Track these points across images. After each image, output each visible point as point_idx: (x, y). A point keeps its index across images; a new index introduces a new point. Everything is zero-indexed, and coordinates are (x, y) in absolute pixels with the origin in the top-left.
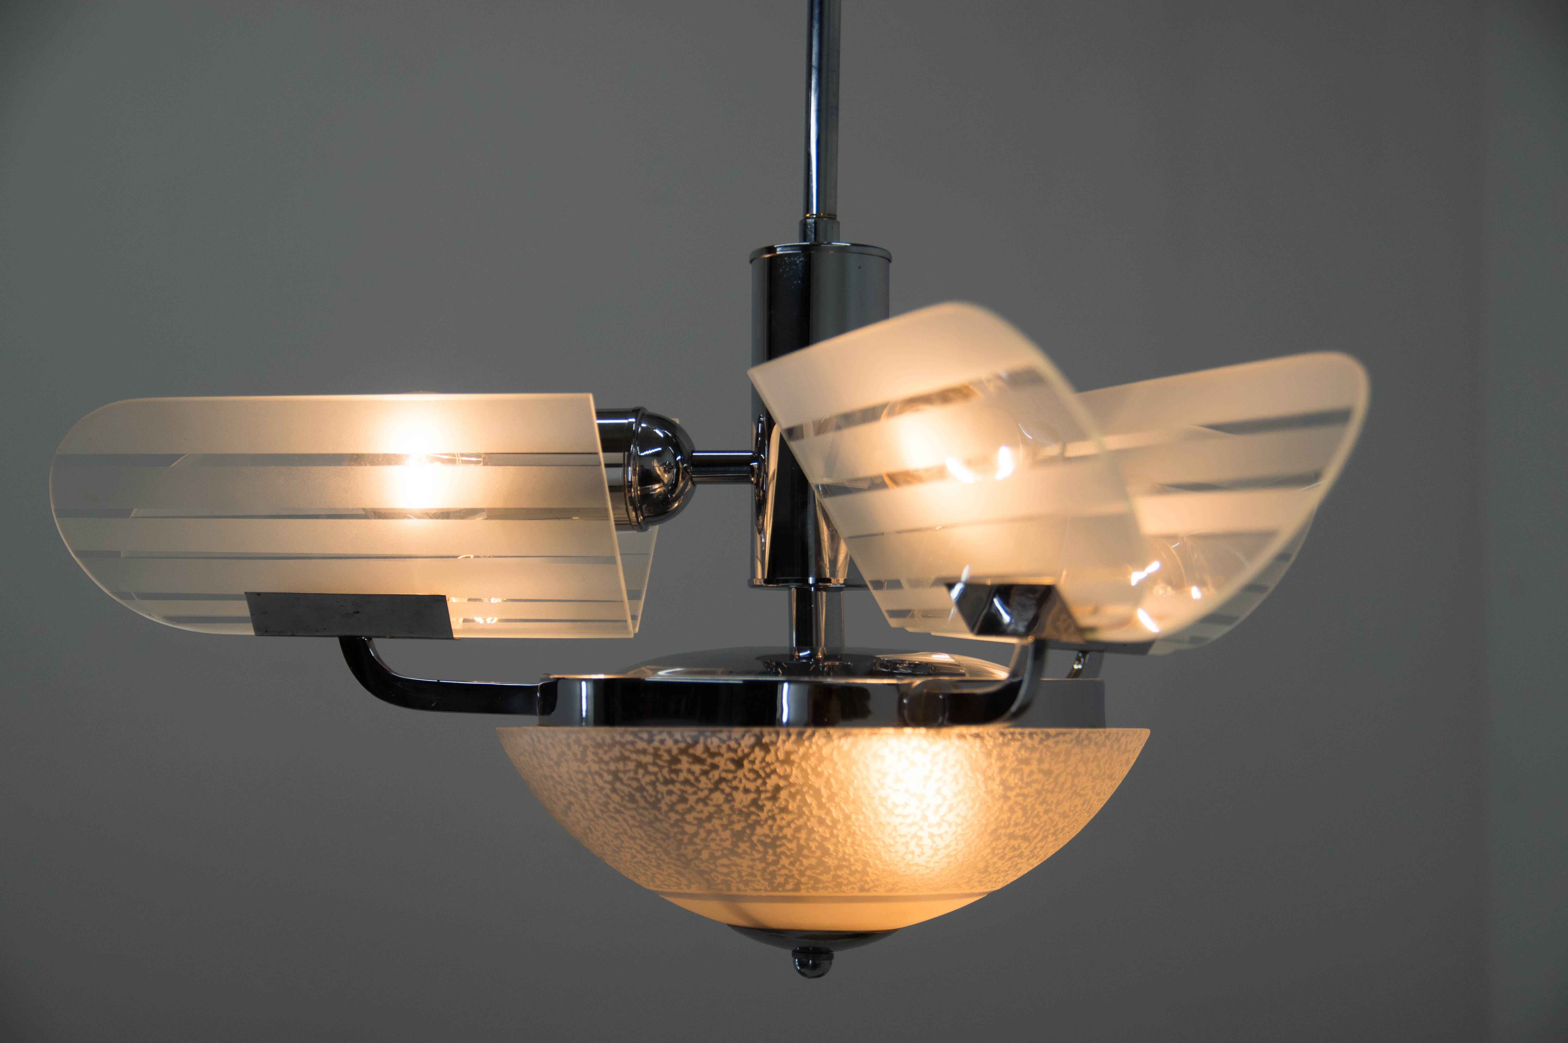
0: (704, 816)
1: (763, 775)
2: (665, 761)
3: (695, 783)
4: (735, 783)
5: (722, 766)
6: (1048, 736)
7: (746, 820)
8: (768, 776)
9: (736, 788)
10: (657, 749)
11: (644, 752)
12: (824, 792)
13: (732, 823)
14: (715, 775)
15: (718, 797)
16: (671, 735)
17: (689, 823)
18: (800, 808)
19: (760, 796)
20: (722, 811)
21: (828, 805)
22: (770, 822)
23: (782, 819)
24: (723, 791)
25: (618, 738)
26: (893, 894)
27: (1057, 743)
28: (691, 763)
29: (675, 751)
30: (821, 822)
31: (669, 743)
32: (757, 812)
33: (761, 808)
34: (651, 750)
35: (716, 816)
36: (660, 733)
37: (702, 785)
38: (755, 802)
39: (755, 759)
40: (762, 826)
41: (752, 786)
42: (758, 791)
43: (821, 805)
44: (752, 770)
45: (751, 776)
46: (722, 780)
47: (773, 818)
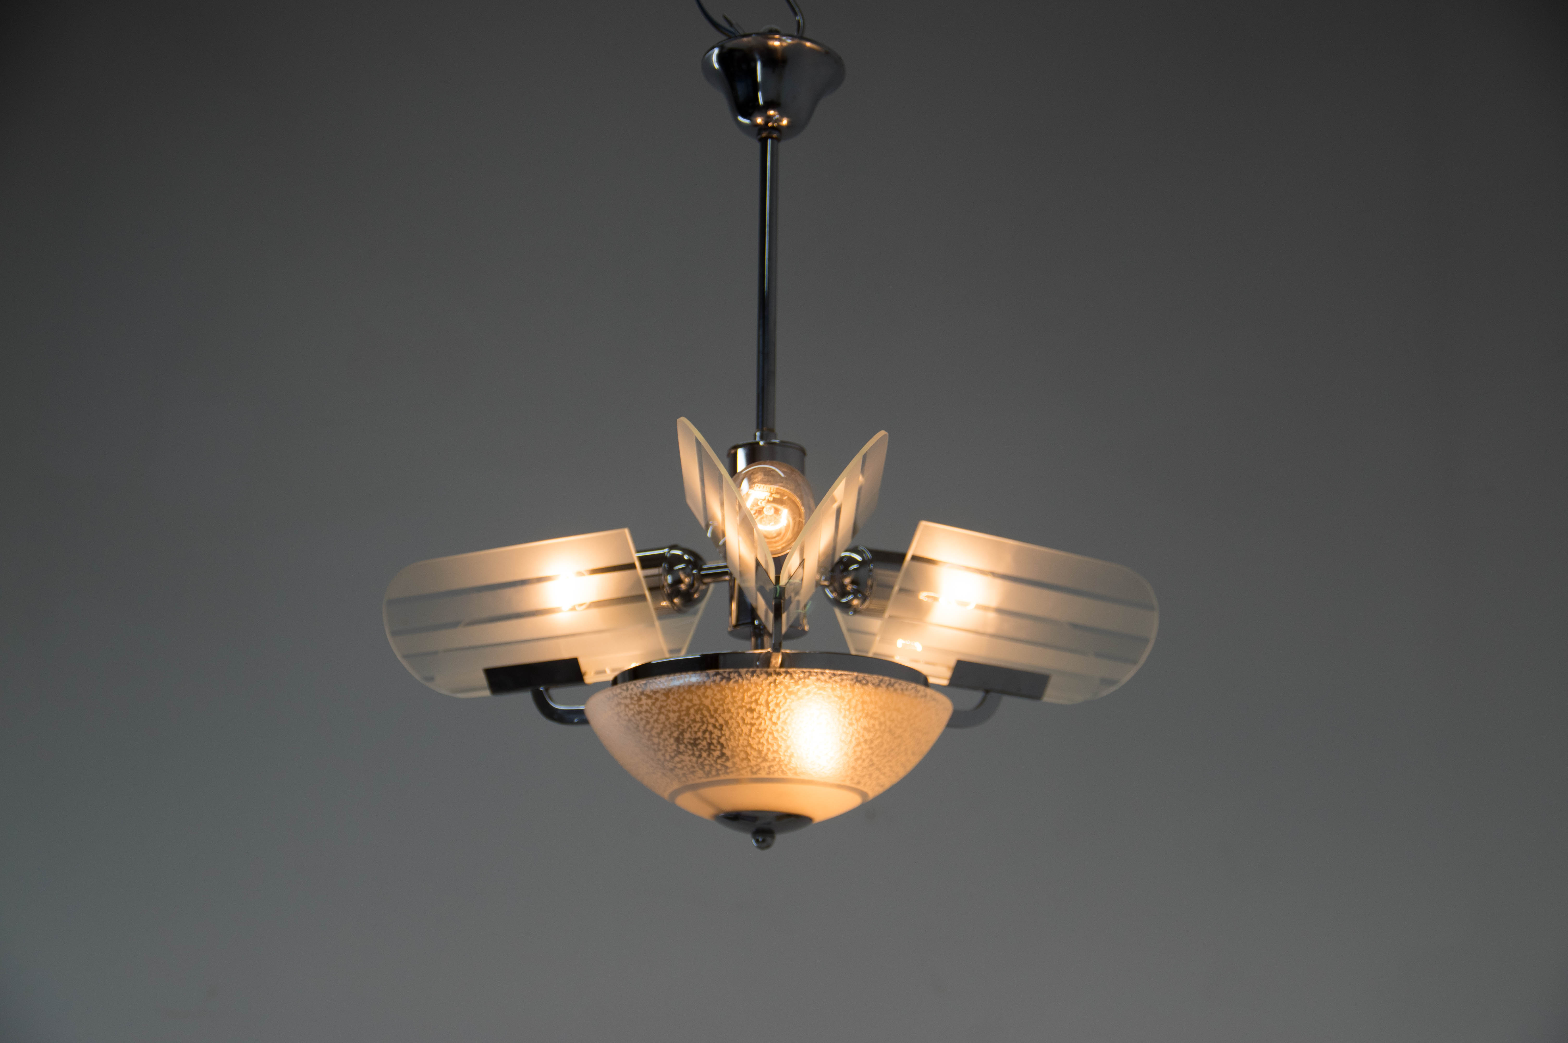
0: (659, 730)
1: (679, 701)
2: (635, 701)
3: (650, 711)
4: (668, 707)
5: (660, 699)
6: (834, 675)
7: (678, 730)
8: (682, 701)
9: (669, 711)
10: (631, 694)
11: (626, 698)
12: (712, 708)
13: (672, 733)
14: (658, 704)
15: (662, 717)
16: (635, 684)
17: (654, 737)
18: (702, 718)
19: (680, 713)
20: (666, 726)
21: (715, 716)
22: (689, 729)
23: (695, 727)
24: (663, 713)
25: (614, 692)
26: (771, 776)
27: (842, 680)
28: (646, 699)
29: (638, 694)
30: (715, 726)
31: (635, 690)
32: (682, 724)
33: (683, 721)
34: (629, 696)
35: (664, 729)
36: (630, 685)
37: (654, 712)
38: (679, 718)
39: (674, 692)
40: (686, 732)
41: (676, 708)
42: (679, 711)
43: (712, 716)
44: (674, 699)
45: (674, 702)
46: (662, 707)
47: (690, 726)
